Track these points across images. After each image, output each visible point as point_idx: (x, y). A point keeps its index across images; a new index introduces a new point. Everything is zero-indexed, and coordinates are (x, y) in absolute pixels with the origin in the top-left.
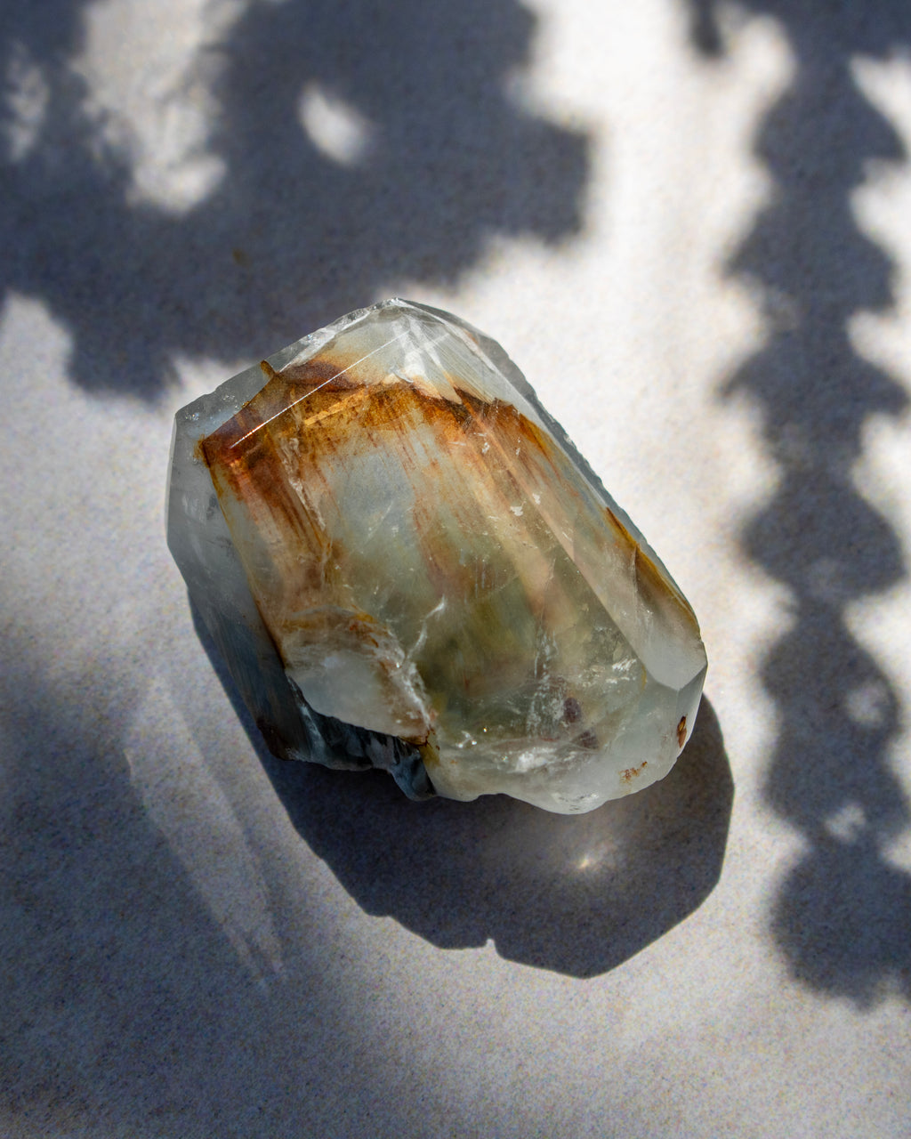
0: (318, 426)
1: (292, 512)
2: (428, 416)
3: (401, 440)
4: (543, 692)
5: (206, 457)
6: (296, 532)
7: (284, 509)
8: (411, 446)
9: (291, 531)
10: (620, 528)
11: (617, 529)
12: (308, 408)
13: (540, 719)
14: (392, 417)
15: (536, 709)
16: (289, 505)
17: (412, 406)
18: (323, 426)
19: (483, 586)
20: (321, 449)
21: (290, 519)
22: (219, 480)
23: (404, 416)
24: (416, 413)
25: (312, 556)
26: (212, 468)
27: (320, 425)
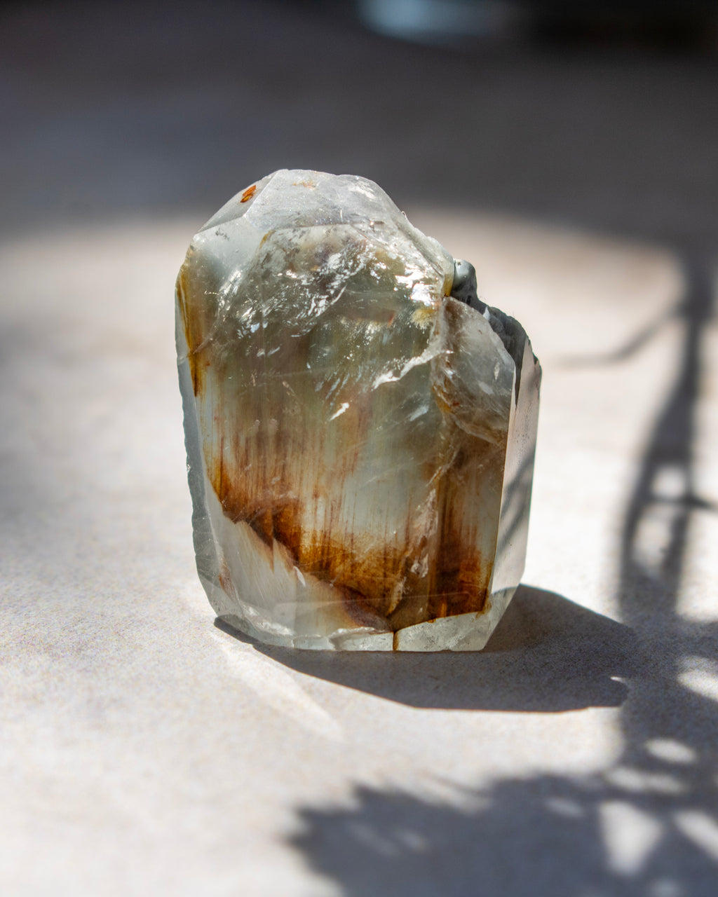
0: (388, 573)
1: (446, 519)
2: (297, 536)
3: (331, 528)
4: (345, 274)
5: (485, 598)
6: (451, 503)
7: (450, 525)
8: (326, 520)
9: (455, 506)
10: (196, 375)
11: (199, 376)
12: (387, 591)
13: (358, 257)
14: (326, 549)
15: (358, 265)
16: (445, 526)
17: (306, 549)
18: (383, 570)
19: (339, 380)
20: (395, 555)
21: (451, 515)
22: (486, 576)
23: (317, 544)
24: (306, 543)
25: (452, 479)
26: (485, 587)
27: (385, 574)
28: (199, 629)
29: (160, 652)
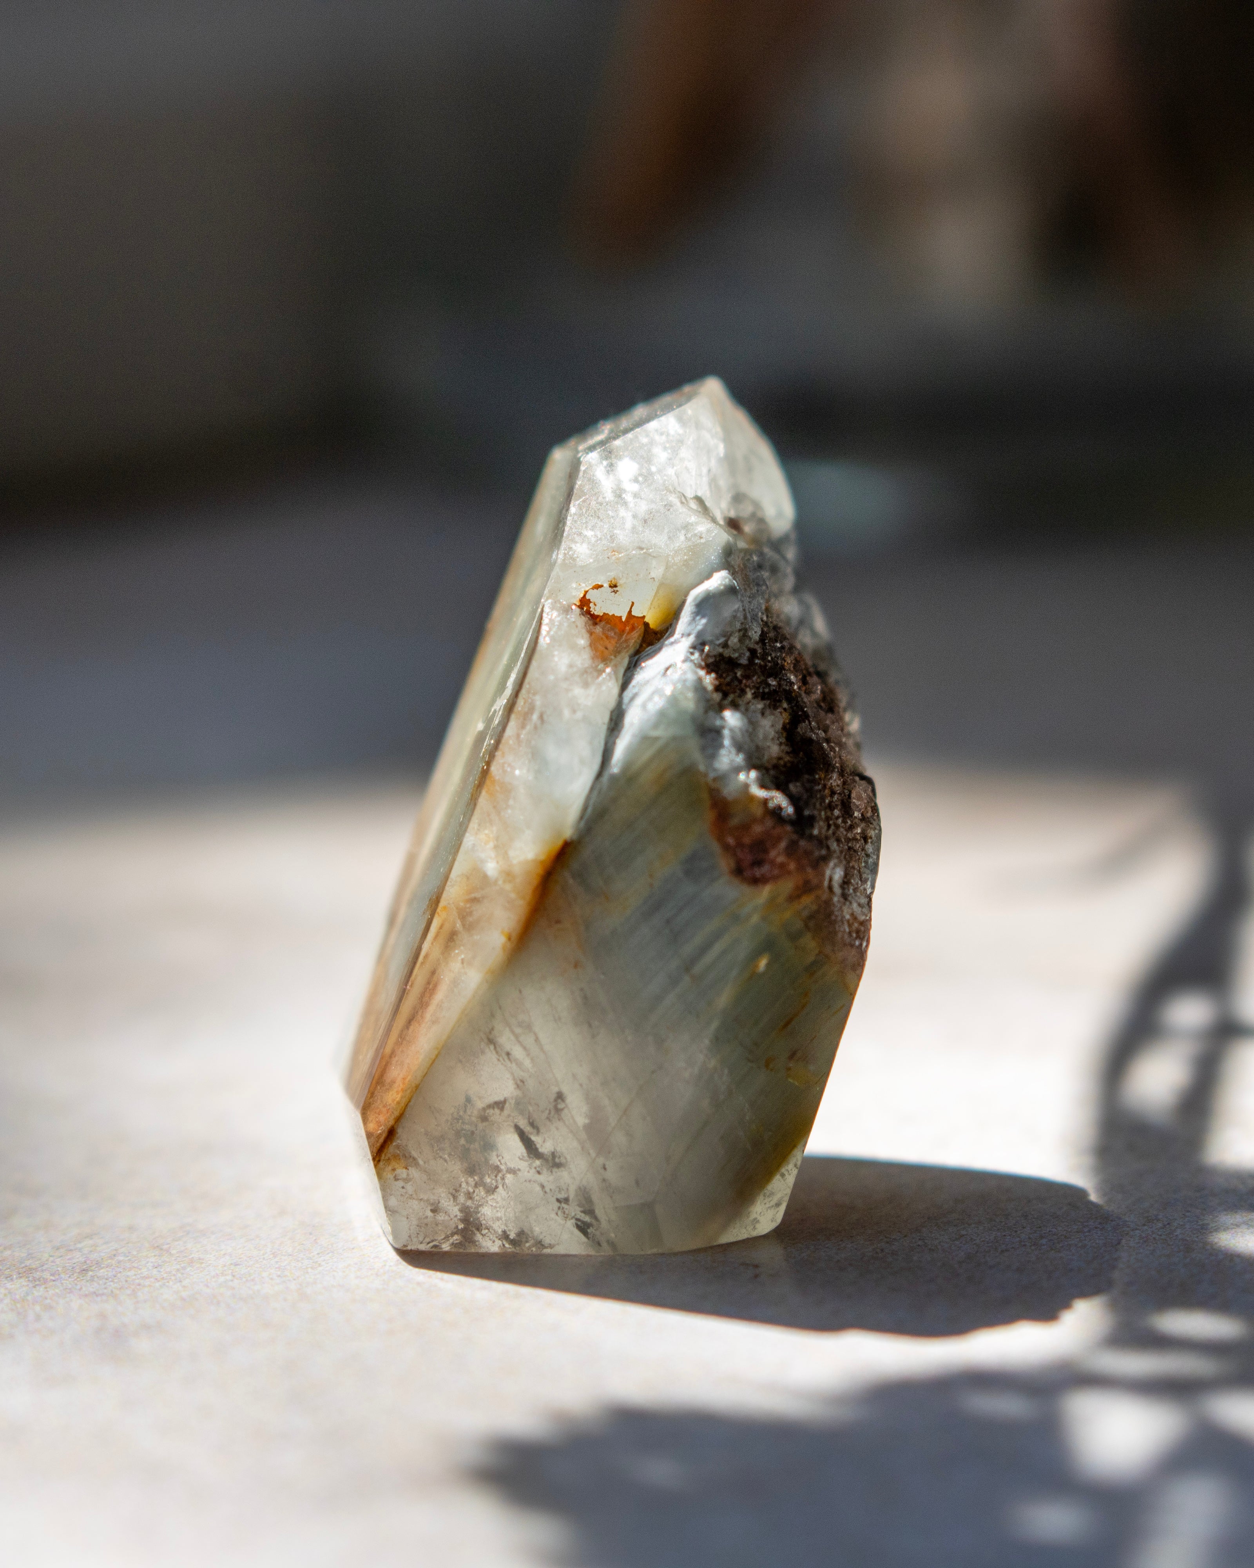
28: (311, 1234)
29: (236, 1265)
